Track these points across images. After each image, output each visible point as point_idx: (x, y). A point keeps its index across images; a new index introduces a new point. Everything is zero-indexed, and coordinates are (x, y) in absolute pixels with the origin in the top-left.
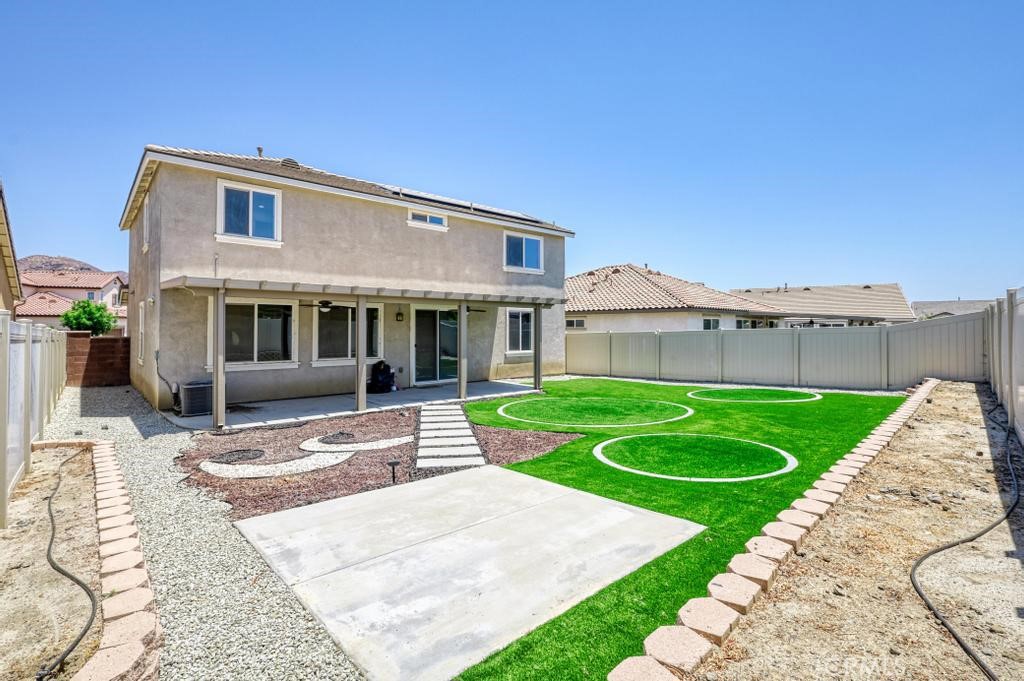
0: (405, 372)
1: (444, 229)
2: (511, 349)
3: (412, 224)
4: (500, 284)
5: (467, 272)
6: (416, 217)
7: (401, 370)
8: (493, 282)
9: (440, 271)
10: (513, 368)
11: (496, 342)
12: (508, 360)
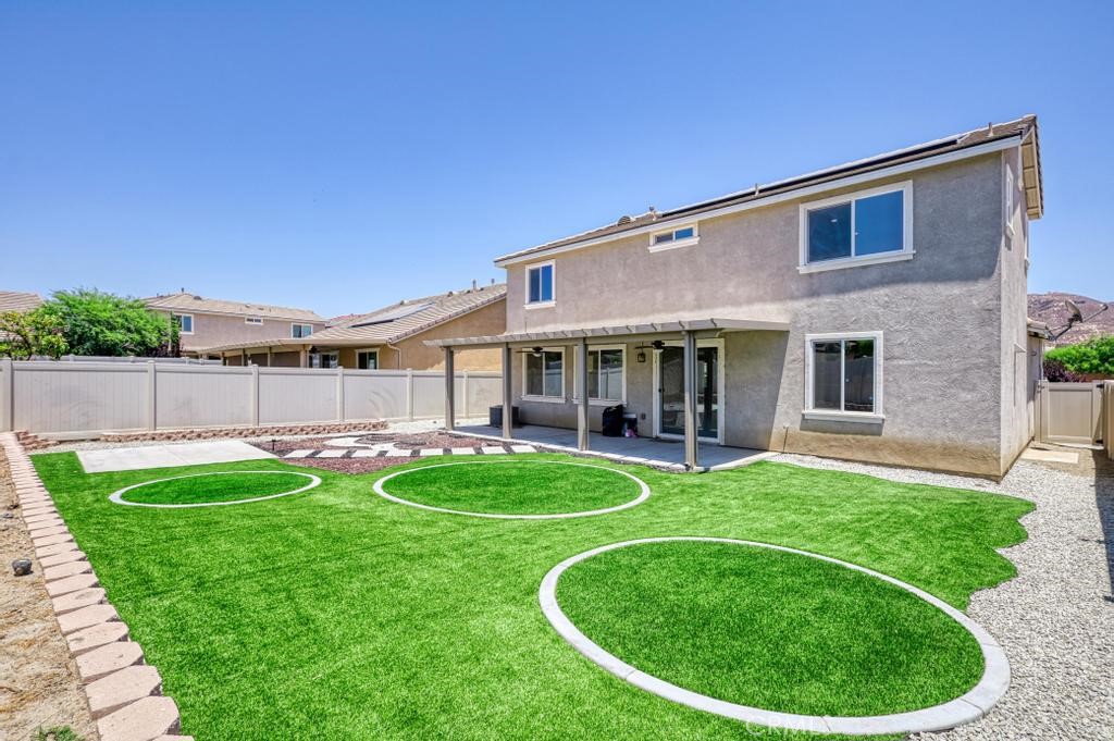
0: (647, 417)
1: (693, 241)
2: (817, 405)
3: (655, 249)
4: (793, 298)
5: (730, 290)
6: (660, 239)
7: (643, 417)
8: (780, 296)
9: (690, 297)
10: (821, 440)
11: (783, 392)
12: (807, 424)
